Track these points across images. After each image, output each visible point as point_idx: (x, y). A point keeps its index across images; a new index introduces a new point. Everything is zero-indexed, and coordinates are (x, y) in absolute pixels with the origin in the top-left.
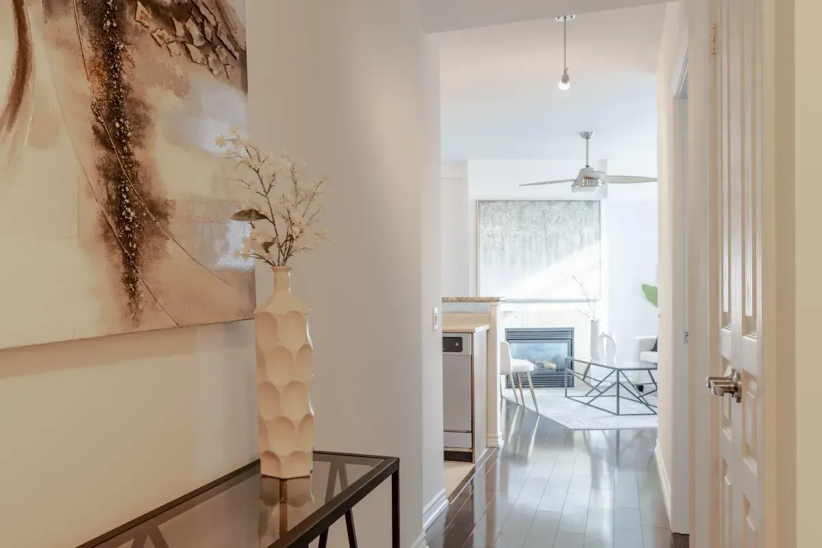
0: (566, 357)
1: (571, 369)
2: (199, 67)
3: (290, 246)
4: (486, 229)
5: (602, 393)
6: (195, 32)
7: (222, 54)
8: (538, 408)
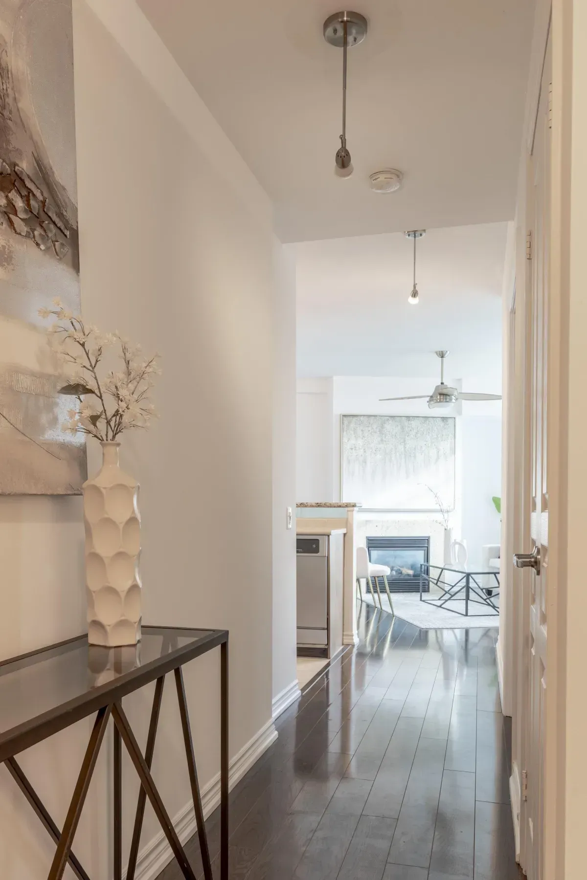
0: (422, 562)
1: (427, 575)
2: (24, 240)
3: (119, 422)
4: (349, 442)
5: (452, 596)
6: (19, 204)
7: (51, 231)
8: (394, 609)
